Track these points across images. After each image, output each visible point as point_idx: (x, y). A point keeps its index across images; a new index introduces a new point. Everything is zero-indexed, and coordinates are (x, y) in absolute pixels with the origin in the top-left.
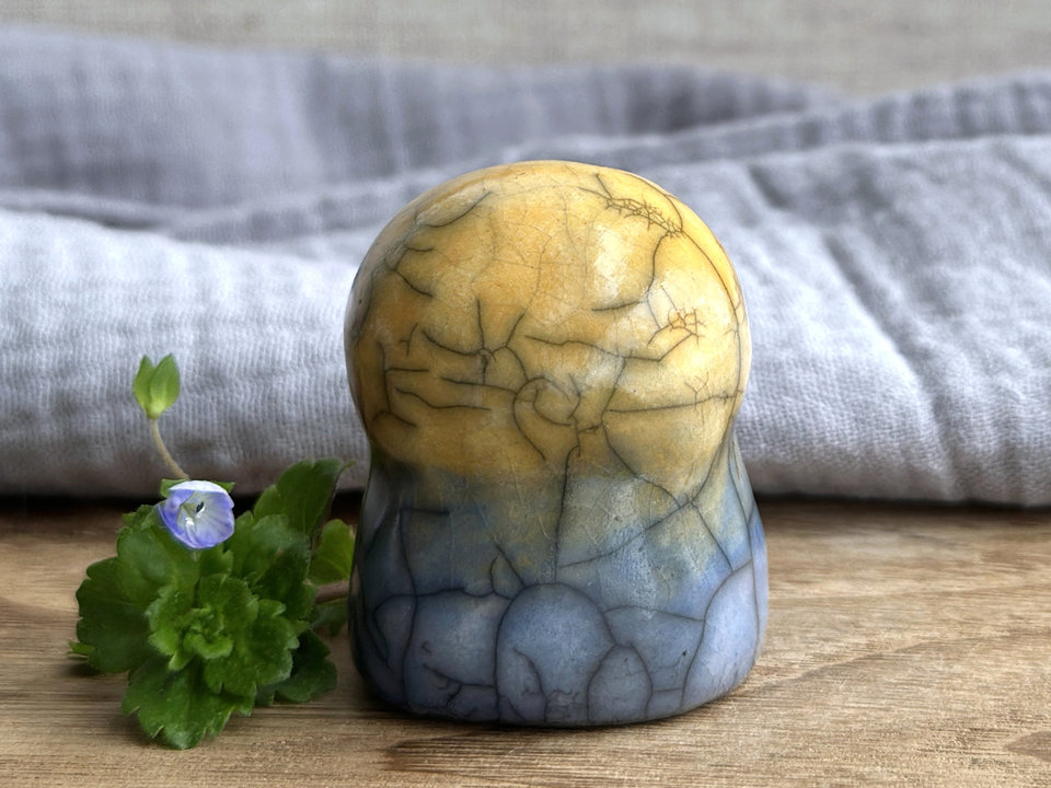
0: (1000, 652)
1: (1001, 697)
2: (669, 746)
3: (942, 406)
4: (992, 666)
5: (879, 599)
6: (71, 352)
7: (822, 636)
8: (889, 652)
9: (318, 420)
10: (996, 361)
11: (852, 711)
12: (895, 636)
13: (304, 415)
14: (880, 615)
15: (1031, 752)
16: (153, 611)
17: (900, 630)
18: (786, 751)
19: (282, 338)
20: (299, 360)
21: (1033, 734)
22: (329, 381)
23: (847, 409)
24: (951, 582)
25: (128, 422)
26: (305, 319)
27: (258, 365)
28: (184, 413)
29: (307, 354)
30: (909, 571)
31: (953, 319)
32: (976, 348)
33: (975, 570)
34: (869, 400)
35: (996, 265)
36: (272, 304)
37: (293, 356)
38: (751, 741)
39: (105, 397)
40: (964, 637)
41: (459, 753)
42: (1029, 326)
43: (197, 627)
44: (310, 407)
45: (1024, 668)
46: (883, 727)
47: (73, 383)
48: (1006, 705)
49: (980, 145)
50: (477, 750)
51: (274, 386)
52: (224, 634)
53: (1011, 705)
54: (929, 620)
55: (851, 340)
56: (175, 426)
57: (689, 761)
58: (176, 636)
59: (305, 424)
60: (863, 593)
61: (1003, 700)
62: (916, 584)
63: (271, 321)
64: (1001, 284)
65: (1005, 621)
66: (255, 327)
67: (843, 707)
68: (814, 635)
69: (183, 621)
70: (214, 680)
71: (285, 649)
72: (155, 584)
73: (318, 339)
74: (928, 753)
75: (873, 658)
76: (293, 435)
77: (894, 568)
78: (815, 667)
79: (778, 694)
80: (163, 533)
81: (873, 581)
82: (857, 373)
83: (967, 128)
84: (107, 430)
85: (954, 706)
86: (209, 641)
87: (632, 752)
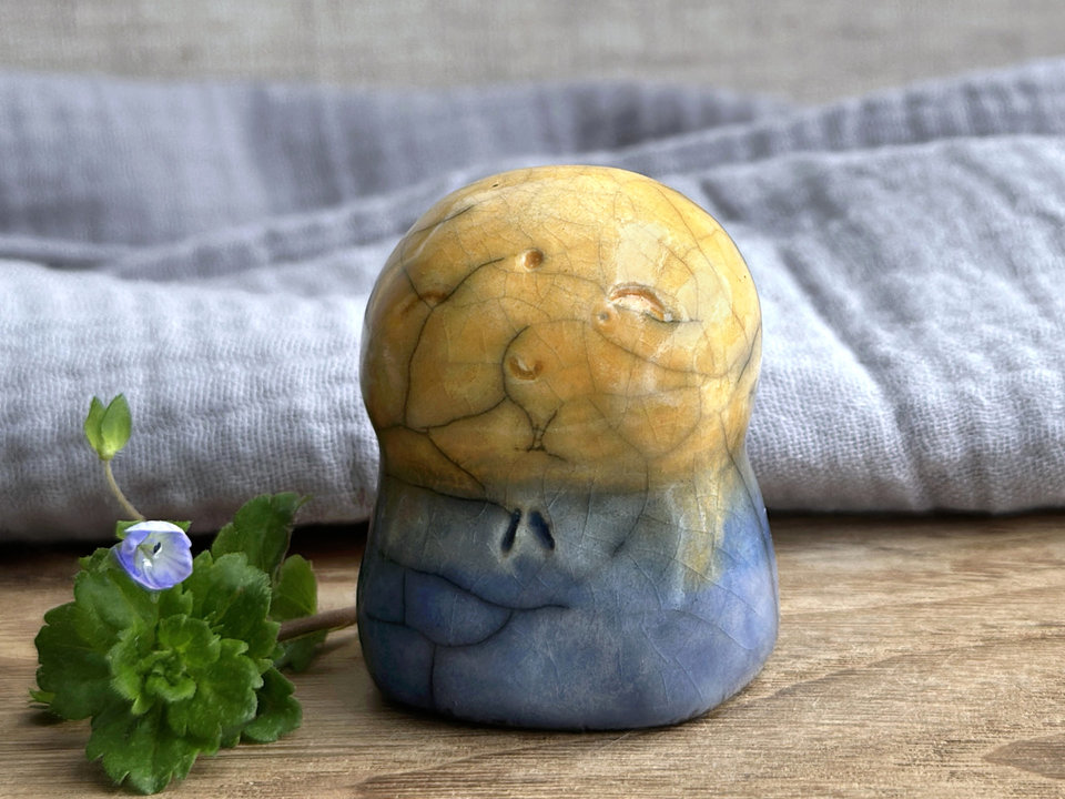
0: (975, 662)
1: (977, 708)
2: (642, 770)
3: (905, 414)
4: (966, 676)
5: (849, 614)
6: (20, 396)
7: (793, 653)
8: (862, 667)
9: (273, 455)
10: (958, 367)
11: (826, 728)
12: (866, 650)
13: (258, 451)
14: (851, 630)
15: (1008, 762)
16: (114, 656)
17: (872, 644)
18: (762, 770)
19: (233, 375)
20: (251, 395)
21: (1010, 745)
22: (283, 416)
23: (808, 421)
24: (922, 594)
25: (80, 465)
26: (256, 353)
27: (210, 403)
28: (137, 454)
29: (259, 389)
30: (877, 584)
31: (913, 326)
32: (937, 353)
33: (944, 580)
34: (831, 411)
35: (954, 270)
36: (222, 339)
37: (245, 392)
38: (726, 762)
39: (55, 440)
40: (937, 648)
41: (429, 787)
42: (990, 331)
43: (159, 670)
44: (264, 443)
45: (998, 676)
46: (859, 744)
47: (22, 428)
48: (982, 716)
49: (932, 149)
50: (448, 784)
51: (228, 423)
52: (186, 675)
53: (986, 715)
54: (901, 633)
55: (810, 351)
56: (127, 468)
57: (663, 785)
58: (138, 679)
59: (260, 460)
60: (835, 608)
61: (979, 711)
62: (885, 597)
63: (221, 355)
64: (959, 288)
65: (977, 630)
66: (207, 365)
67: (817, 725)
68: (785, 652)
69: (144, 664)
70: (179, 723)
71: (249, 689)
72: (115, 627)
73: (270, 373)
74: (906, 768)
75: (845, 673)
76: (248, 472)
77: (864, 581)
78: (787, 685)
79: (751, 714)
80: (120, 575)
81: (842, 596)
82: (818, 384)
83: (919, 133)
84: (59, 473)
85: (929, 719)
86: (172, 683)
87: (606, 778)
